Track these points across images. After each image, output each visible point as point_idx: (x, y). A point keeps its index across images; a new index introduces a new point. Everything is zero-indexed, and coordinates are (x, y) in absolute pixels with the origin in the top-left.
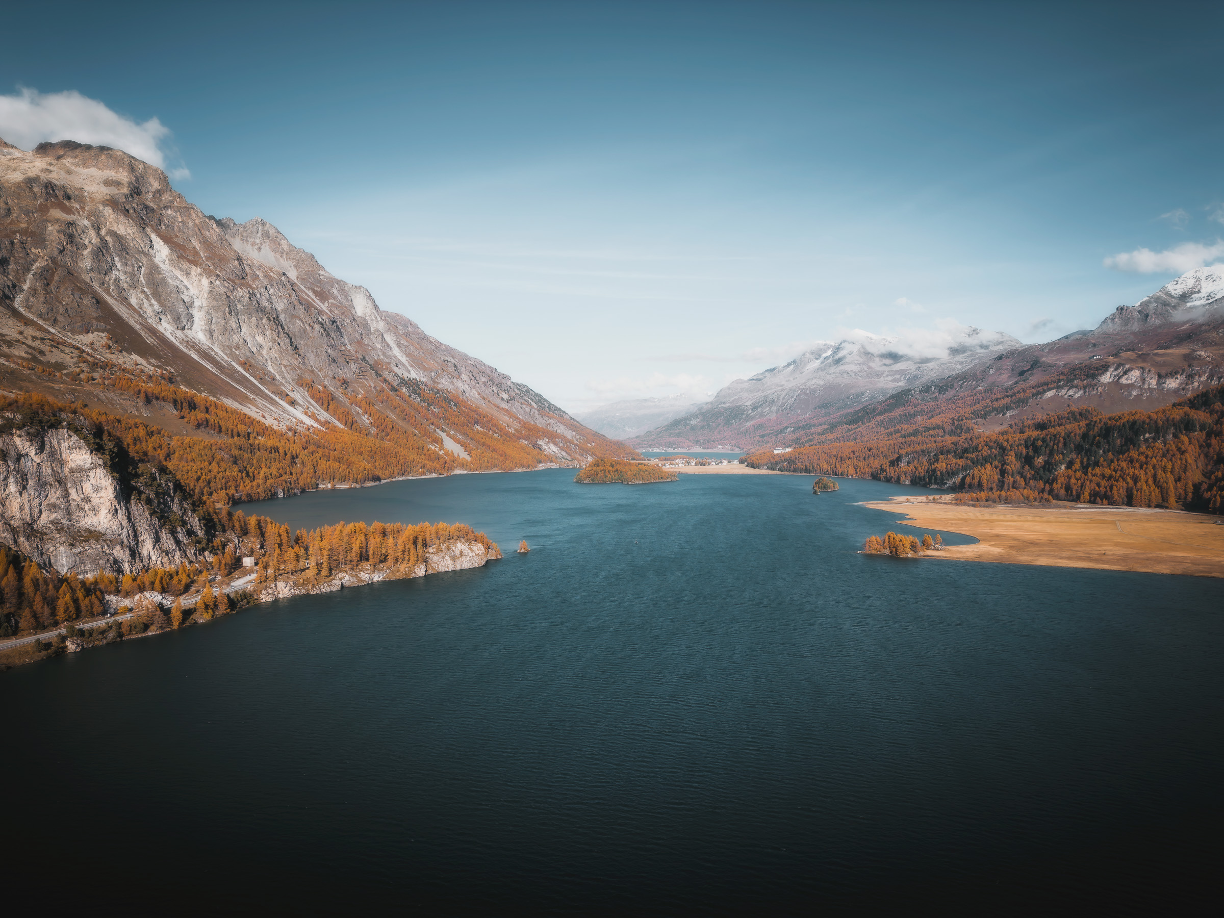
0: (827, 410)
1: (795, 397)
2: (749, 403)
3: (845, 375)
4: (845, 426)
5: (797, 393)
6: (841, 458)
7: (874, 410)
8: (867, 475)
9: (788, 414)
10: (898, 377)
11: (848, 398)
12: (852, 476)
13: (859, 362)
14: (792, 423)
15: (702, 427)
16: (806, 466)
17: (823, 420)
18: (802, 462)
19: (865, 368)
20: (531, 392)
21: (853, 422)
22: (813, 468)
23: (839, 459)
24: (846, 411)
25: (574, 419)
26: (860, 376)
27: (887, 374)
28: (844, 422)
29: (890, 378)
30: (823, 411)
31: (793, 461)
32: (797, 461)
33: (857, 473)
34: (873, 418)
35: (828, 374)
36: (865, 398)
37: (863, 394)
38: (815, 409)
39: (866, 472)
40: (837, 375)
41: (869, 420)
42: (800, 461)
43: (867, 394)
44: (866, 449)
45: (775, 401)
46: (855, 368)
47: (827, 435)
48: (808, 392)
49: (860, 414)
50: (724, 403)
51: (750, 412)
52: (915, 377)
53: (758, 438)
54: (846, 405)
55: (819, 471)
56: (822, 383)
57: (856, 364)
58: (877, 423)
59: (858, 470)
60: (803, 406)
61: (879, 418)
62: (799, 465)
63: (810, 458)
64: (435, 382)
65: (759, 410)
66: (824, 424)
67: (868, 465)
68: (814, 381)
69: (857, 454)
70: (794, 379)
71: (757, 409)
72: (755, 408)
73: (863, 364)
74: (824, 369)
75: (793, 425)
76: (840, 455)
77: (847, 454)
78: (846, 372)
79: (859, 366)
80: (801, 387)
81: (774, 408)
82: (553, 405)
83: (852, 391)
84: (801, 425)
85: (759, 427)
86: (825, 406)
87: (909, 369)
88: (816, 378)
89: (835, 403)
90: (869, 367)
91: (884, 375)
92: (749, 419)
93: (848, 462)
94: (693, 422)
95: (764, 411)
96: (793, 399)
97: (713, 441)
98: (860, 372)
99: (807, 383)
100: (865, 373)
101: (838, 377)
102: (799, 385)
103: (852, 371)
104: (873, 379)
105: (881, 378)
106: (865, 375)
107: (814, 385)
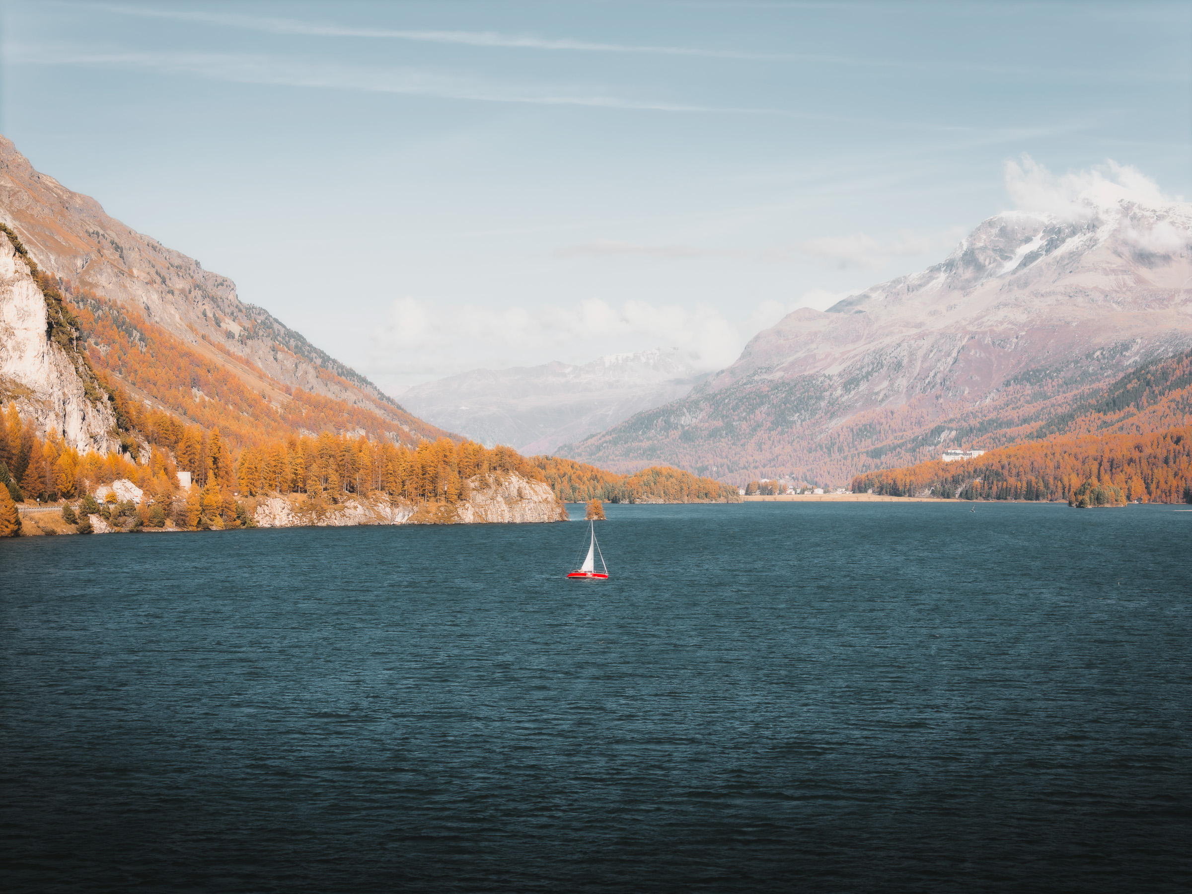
0: (1037, 388)
1: (954, 354)
2: (834, 370)
3: (1080, 300)
4: (1095, 415)
5: (960, 344)
6: (1111, 462)
7: (1165, 375)
8: (1174, 496)
9: (937, 398)
11: (1089, 356)
12: (1139, 499)
13: (1114, 266)
14: (951, 421)
15: (714, 434)
16: (1029, 483)
17: (1029, 410)
18: (1018, 475)
19: (1130, 281)
20: (276, 326)
21: (1113, 403)
22: (1046, 486)
23: (1106, 465)
24: (1086, 388)
25: (388, 399)
26: (1118, 303)
27: (1183, 296)
28: (1090, 406)
30: (1029, 389)
31: (997, 474)
32: (1006, 472)
33: (1150, 493)
34: (1162, 393)
35: (1036, 294)
36: (1132, 359)
37: (1126, 347)
38: (1008, 384)
39: (1173, 489)
40: (1060, 297)
41: (1154, 398)
42: (1014, 472)
43: (1135, 348)
44: (1169, 439)
45: (905, 362)
46: (1106, 282)
47: (1051, 438)
48: (988, 340)
49: (1129, 386)
50: (769, 370)
51: (839, 392)
53: (863, 457)
54: (1085, 374)
55: (1060, 491)
56: (1022, 318)
57: (1106, 272)
58: (1173, 405)
59: (1153, 487)
60: (976, 378)
61: (1177, 394)
62: (1012, 481)
63: (1035, 464)
64: (83, 282)
65: (863, 387)
66: (1036, 418)
67: (1176, 474)
68: (1001, 314)
69: (1148, 451)
70: (950, 308)
71: (858, 385)
72: (850, 383)
73: (1125, 272)
74: (1026, 284)
75: (953, 425)
76: (1107, 455)
77: (1125, 452)
78: (1082, 291)
79: (1112, 277)
80: (970, 328)
81: (902, 382)
82: (334, 361)
83: (1100, 340)
84: (975, 423)
85: (865, 431)
86: (1030, 376)
88: (1006, 305)
89: (1058, 371)
90: (1141, 281)
91: (1178, 299)
92: (835, 410)
93: (1129, 470)
94: (687, 420)
95: (877, 390)
96: (950, 360)
97: (745, 468)
98: (1117, 292)
99: (985, 319)
100: (1128, 293)
101: (1062, 304)
102: (964, 323)
103: (1096, 288)
104: (1149, 310)
105: (1167, 306)
106: (1130, 299)
107: (1002, 323)
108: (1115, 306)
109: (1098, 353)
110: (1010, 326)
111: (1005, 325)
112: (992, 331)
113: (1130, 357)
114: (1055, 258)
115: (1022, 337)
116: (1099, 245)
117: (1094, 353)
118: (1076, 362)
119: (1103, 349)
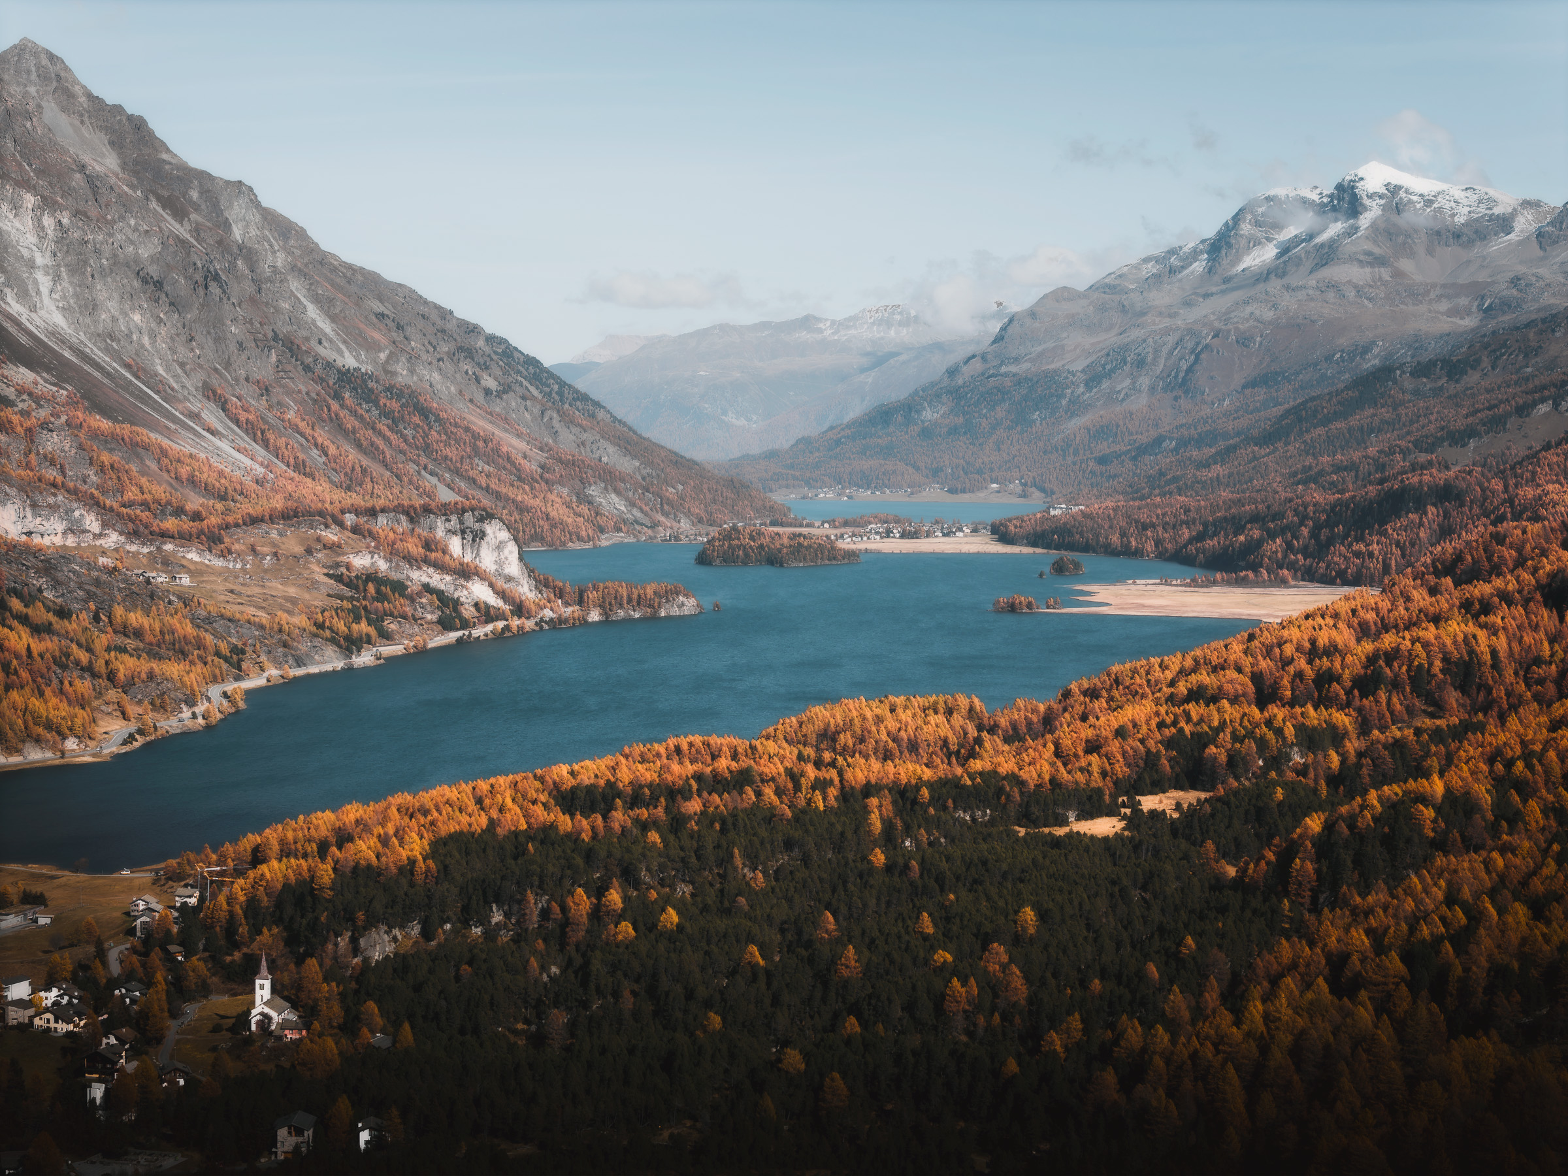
0: (1270, 392)
1: (1198, 351)
2: (1079, 366)
3: (1331, 295)
5: (1203, 342)
10: (1463, 301)
11: (1328, 358)
13: (1372, 258)
15: (953, 431)
19: (1386, 273)
20: (516, 355)
25: (620, 421)
26: (1370, 299)
27: (1438, 291)
29: (1444, 306)
30: (1261, 394)
34: (1306, 430)
35: (1288, 288)
36: (1371, 362)
37: (1366, 349)
38: (1248, 387)
40: (1311, 292)
41: (1297, 436)
43: (1376, 351)
45: (1150, 358)
46: (1361, 276)
48: (1232, 338)
50: (1016, 360)
51: (1082, 389)
52: (1506, 305)
53: (1091, 464)
54: (1322, 377)
56: (1269, 315)
57: (1363, 265)
65: (1105, 384)
68: (1248, 310)
70: (1202, 299)
71: (1100, 383)
72: (1093, 378)
73: (1382, 264)
75: (1179, 433)
78: (1333, 286)
79: (1368, 270)
80: (1217, 324)
81: (1145, 381)
82: (570, 386)
83: (1342, 341)
85: (1101, 432)
86: (1268, 379)
87: (1494, 283)
88: (1255, 299)
89: (1297, 373)
90: (1398, 274)
91: (1432, 295)
92: (1076, 408)
94: (928, 415)
95: (1118, 388)
96: (1193, 359)
97: (980, 472)
98: (1371, 286)
99: (1232, 315)
100: (1383, 288)
101: (1312, 299)
102: (1212, 317)
103: (1349, 282)
104: (1402, 306)
105: (1421, 302)
106: (1382, 295)
107: (1247, 320)
108: (1366, 302)
109: (1338, 356)
110: (1255, 324)
111: (1251, 322)
112: (1237, 329)
113: (1370, 360)
114: (1315, 246)
115: (1267, 335)
116: (1359, 234)
117: (1334, 355)
118: (1316, 365)
119: (1343, 351)
